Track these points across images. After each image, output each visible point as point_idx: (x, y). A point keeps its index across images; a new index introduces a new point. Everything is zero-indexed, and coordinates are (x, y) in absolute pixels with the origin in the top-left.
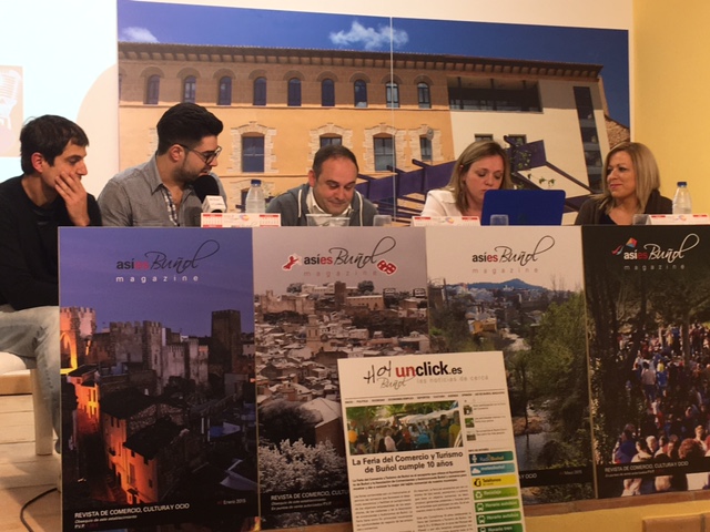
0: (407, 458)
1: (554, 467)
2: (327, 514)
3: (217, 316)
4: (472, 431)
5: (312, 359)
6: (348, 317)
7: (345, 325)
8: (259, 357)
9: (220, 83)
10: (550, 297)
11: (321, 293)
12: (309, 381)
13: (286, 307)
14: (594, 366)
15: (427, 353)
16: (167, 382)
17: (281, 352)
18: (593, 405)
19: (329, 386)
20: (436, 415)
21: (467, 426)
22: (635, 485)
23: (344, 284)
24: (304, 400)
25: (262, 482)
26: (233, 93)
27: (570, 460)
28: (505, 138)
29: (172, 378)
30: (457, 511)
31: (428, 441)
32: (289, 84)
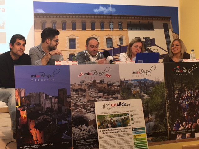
0: (115, 130)
1: (157, 131)
2: (92, 146)
3: (60, 90)
4: (133, 122)
5: (87, 102)
6: (97, 90)
7: (96, 92)
8: (72, 102)
9: (63, 24)
10: (155, 83)
11: (89, 83)
12: (86, 108)
13: (79, 87)
14: (168, 102)
15: (120, 100)
16: (46, 109)
17: (78, 100)
18: (168, 114)
19: (92, 110)
20: (123, 117)
21: (132, 120)
22: (180, 136)
23: (96, 81)
24: (85, 114)
25: (73, 137)
26: (66, 26)
27: (161, 130)
28: (143, 38)
29: (47, 108)
30: (129, 144)
31: (120, 125)
32: (82, 24)
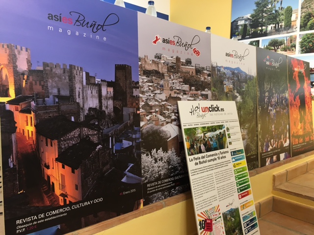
0: (210, 156)
2: (173, 191)
3: (118, 68)
4: (230, 140)
5: (166, 100)
6: (181, 78)
7: (180, 82)
8: (141, 97)
10: (248, 78)
11: (170, 62)
12: (164, 113)
14: (259, 109)
16: (87, 112)
17: (152, 95)
18: (259, 127)
19: (173, 117)
22: (269, 160)
24: (162, 125)
27: (252, 151)
29: (90, 109)
30: (230, 181)
